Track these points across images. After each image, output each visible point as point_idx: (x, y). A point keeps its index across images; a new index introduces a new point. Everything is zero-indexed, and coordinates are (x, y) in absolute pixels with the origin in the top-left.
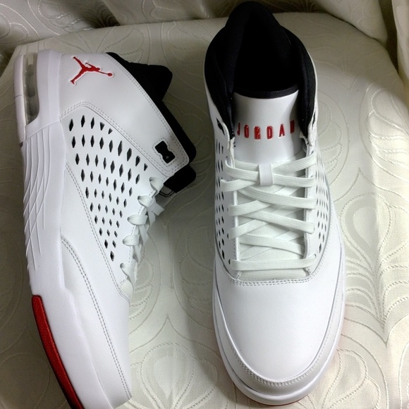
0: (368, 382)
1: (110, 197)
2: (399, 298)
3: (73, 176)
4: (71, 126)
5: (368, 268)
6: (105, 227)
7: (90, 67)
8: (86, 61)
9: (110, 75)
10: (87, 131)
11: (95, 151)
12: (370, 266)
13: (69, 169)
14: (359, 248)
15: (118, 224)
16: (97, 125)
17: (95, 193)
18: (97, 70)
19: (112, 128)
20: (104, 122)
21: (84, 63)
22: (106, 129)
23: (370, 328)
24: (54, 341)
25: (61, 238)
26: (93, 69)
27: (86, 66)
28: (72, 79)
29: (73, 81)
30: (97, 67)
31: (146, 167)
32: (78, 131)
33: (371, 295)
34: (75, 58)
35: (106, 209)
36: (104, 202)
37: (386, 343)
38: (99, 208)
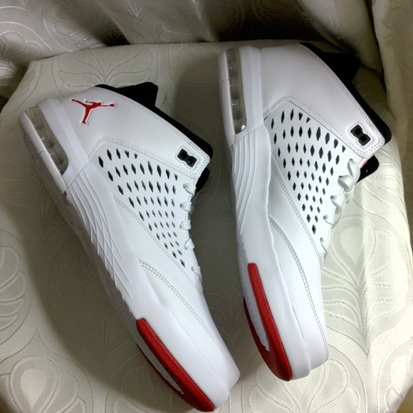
0: (349, 389)
1: (160, 214)
2: (380, 314)
3: (124, 206)
4: (101, 162)
5: (354, 284)
6: (168, 241)
7: (91, 104)
8: (85, 100)
9: (112, 105)
10: (116, 163)
11: (131, 178)
12: (355, 282)
13: (119, 201)
14: (345, 265)
15: (175, 234)
16: (123, 154)
17: (148, 214)
18: (99, 104)
19: (137, 153)
20: (128, 150)
21: (84, 103)
22: (132, 155)
23: (353, 339)
24: (169, 352)
25: (141, 262)
26: (95, 105)
27: (88, 104)
28: (82, 120)
29: (84, 122)
30: (98, 102)
31: (176, 177)
32: (110, 165)
33: (355, 309)
34: (73, 100)
35: (161, 224)
36: (157, 219)
37: (367, 354)
38: (156, 226)
